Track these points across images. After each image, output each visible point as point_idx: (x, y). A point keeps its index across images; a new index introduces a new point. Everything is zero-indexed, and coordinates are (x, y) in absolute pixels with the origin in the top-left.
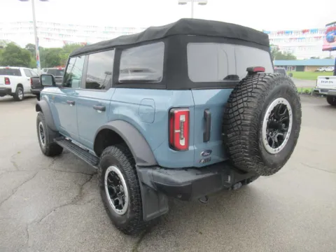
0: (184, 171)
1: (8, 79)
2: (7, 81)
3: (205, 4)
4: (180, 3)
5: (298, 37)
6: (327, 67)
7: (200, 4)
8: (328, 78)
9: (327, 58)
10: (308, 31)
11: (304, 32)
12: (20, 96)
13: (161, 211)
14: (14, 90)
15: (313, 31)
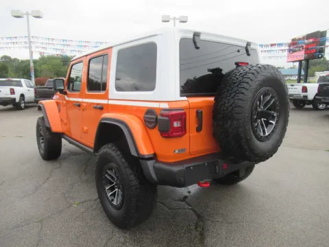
1: (13, 89)
2: (13, 92)
3: (186, 22)
6: (291, 76)
8: (292, 85)
9: (291, 68)
12: (23, 105)
14: (17, 100)
15: (280, 45)
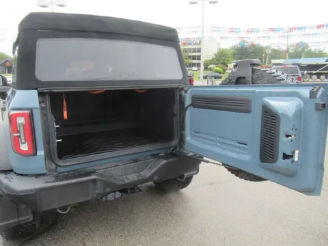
0: (34, 178)
4: (190, 3)
5: (312, 32)
7: (210, 3)
10: (323, 26)
11: (319, 27)
13: (21, 219)
